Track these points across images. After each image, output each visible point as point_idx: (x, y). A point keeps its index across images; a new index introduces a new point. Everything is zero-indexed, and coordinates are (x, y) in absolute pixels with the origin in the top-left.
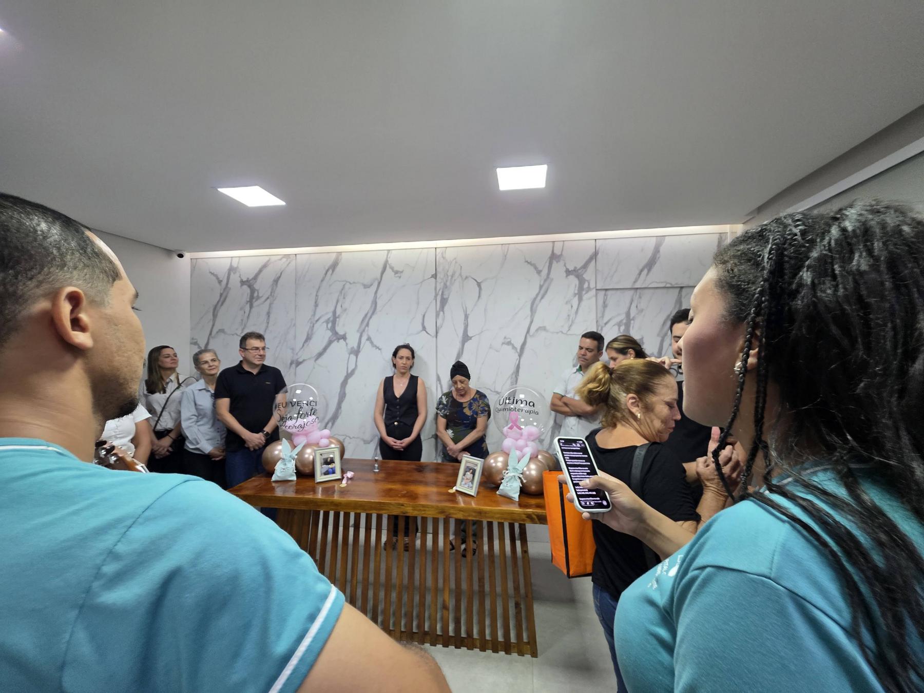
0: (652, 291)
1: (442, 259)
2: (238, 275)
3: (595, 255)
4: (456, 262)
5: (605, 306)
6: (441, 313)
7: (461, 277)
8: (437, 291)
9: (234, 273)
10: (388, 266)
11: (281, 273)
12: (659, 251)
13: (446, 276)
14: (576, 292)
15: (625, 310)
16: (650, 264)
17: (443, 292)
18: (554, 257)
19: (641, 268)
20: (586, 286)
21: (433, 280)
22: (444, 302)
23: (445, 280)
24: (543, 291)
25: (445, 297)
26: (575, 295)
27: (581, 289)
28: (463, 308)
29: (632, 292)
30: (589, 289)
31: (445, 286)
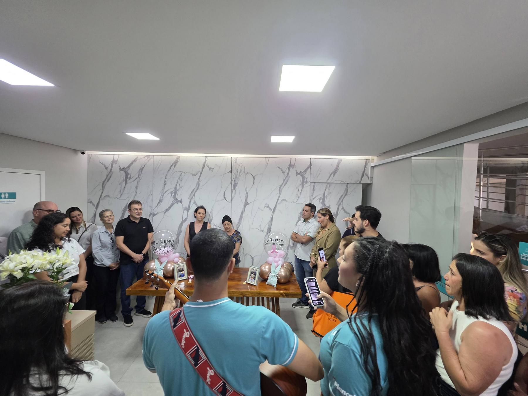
0: (335, 184)
1: (235, 163)
2: (118, 165)
3: (310, 166)
4: (242, 165)
5: (314, 190)
6: (234, 191)
7: (245, 173)
8: (232, 179)
9: (115, 164)
10: (206, 165)
11: (144, 166)
12: (339, 166)
13: (237, 172)
14: (301, 183)
15: (323, 192)
16: (335, 172)
17: (235, 181)
18: (291, 166)
19: (330, 173)
20: (305, 180)
21: (230, 173)
22: (235, 185)
23: (236, 174)
24: (285, 182)
25: (236, 183)
26: (300, 184)
27: (303, 182)
28: (245, 189)
29: (326, 184)
30: (307, 182)
31: (236, 177)
